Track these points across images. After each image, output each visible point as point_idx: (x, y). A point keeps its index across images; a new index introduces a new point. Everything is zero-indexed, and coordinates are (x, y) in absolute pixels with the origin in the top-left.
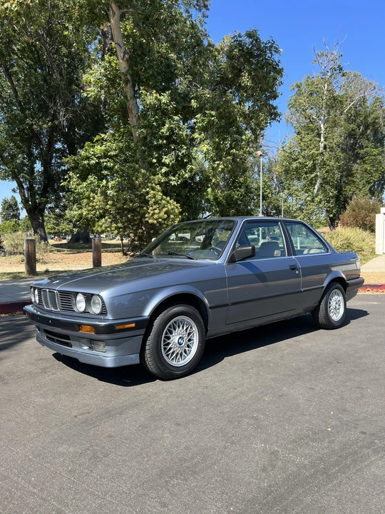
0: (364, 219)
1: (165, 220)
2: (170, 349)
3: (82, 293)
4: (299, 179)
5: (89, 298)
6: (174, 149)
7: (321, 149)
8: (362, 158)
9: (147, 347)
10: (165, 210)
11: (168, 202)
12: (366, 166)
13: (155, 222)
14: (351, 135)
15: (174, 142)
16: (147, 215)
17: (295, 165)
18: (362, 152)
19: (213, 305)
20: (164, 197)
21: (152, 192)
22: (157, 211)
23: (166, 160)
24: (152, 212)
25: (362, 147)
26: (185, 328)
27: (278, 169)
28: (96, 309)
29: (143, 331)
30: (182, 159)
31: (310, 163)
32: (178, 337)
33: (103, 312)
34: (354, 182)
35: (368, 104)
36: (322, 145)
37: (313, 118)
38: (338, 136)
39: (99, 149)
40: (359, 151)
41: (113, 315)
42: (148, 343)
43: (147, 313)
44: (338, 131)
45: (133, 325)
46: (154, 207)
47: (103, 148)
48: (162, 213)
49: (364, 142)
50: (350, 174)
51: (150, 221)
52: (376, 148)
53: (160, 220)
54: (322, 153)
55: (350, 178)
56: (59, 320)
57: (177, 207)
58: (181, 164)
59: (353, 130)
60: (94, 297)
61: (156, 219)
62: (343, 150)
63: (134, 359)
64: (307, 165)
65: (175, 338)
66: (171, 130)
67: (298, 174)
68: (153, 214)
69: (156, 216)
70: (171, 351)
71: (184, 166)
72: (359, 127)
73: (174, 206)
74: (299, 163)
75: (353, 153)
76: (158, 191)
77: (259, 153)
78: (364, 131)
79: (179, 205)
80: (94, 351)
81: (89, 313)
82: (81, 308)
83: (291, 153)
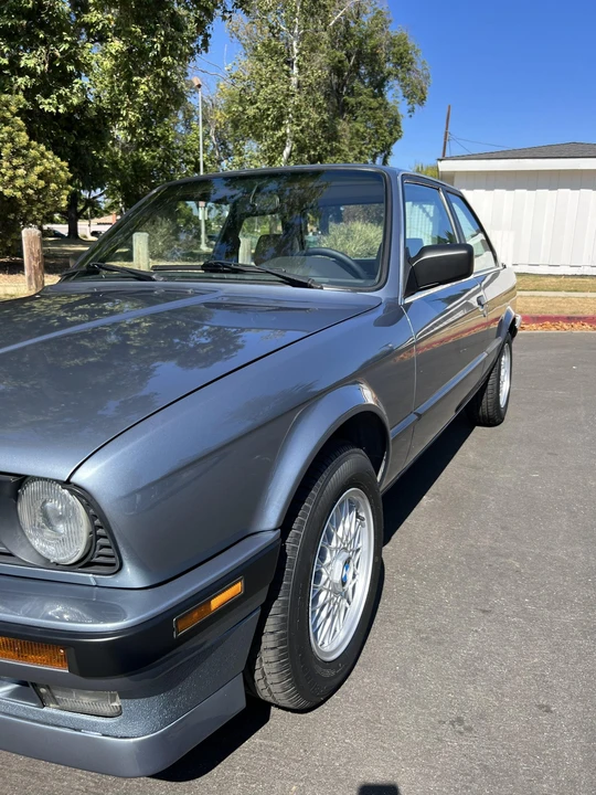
1: (38, 192)
4: (258, 137)
6: (44, 42)
7: (293, 87)
8: (351, 112)
10: (38, 169)
11: (43, 155)
12: (357, 126)
13: (19, 194)
14: (337, 69)
15: (42, 26)
17: (251, 111)
18: (351, 100)
20: (34, 143)
22: (21, 171)
23: (28, 61)
24: (10, 173)
27: (219, 117)
29: (260, 596)
30: (63, 67)
31: (273, 112)
34: (340, 151)
35: (364, 19)
36: (294, 80)
37: (280, 30)
38: (319, 67)
40: (348, 100)
41: (143, 565)
43: (272, 515)
44: (320, 58)
45: (237, 588)
46: (14, 162)
48: (33, 177)
49: (356, 84)
50: (333, 136)
51: (8, 193)
52: (375, 97)
53: (30, 191)
55: (334, 144)
57: (62, 169)
58: (58, 76)
59: (340, 62)
60: (32, 488)
61: (21, 189)
64: (270, 115)
68: (13, 178)
69: (19, 182)
70: (324, 614)
71: (67, 80)
72: (349, 56)
74: (257, 108)
75: (338, 102)
76: (21, 130)
77: (196, 81)
78: (356, 67)
79: (65, 164)
80: (51, 710)
81: (11, 555)
83: (244, 90)
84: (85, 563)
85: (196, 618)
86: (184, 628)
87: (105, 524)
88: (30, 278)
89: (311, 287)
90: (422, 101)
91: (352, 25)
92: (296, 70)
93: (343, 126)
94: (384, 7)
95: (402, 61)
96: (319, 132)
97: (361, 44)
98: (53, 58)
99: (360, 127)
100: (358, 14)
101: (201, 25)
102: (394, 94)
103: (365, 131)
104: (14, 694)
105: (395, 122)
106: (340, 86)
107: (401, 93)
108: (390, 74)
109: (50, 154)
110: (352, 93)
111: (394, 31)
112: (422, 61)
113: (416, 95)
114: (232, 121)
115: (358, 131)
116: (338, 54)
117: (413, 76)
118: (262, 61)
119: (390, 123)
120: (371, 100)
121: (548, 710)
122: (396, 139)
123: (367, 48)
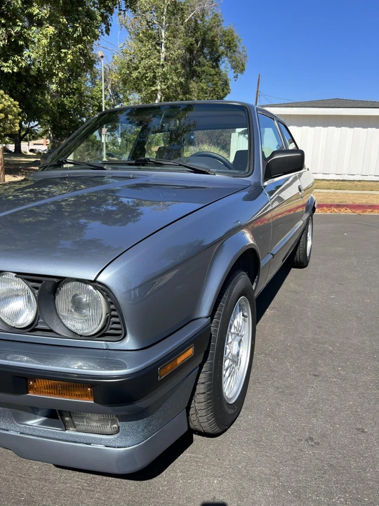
0: (218, 138)
3: (19, 274)
4: (140, 91)
6: (4, 25)
7: (162, 61)
8: (198, 77)
11: (2, 96)
12: (202, 85)
14: (190, 49)
17: (135, 74)
18: (198, 69)
27: (115, 77)
29: (201, 358)
30: (16, 41)
31: (150, 75)
33: (111, 332)
35: (207, 19)
36: (163, 56)
37: (154, 23)
38: (178, 48)
43: (205, 310)
44: (179, 42)
45: (190, 352)
49: (201, 59)
50: (187, 91)
52: (213, 67)
54: (163, 65)
58: (13, 47)
59: (191, 44)
60: (68, 286)
64: (148, 77)
71: (19, 51)
72: (197, 41)
74: (139, 72)
75: (190, 70)
77: (100, 54)
78: (202, 48)
79: (17, 103)
80: (71, 432)
81: (51, 331)
82: (17, 314)
83: (131, 60)
84: (101, 334)
85: (169, 369)
86: (163, 373)
87: (118, 308)
89: (208, 174)
90: (242, 71)
91: (199, 22)
92: (163, 49)
93: (193, 85)
94: (219, 12)
95: (230, 46)
96: (179, 89)
97: (205, 33)
98: (10, 36)
99: (204, 86)
100: (203, 15)
101: (105, 19)
102: (225, 66)
103: (207, 89)
104: (43, 423)
105: (226, 83)
106: (191, 60)
107: (229, 66)
108: (223, 53)
109: (7, 97)
110: (199, 64)
111: (225, 26)
112: (242, 46)
113: (239, 67)
114: (123, 80)
115: (202, 88)
116: (191, 39)
117: (237, 54)
118: (142, 42)
119: (223, 84)
120: (211, 69)
121: (363, 431)
122: (226, 94)
123: (209, 37)
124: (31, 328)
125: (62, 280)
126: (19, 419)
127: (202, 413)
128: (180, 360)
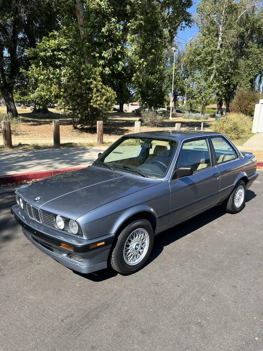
0: (246, 107)
2: (129, 253)
3: (61, 216)
4: (200, 69)
5: (67, 221)
6: (112, 47)
7: (218, 47)
8: (247, 56)
9: (113, 256)
10: (105, 97)
11: (107, 90)
13: (98, 106)
14: (241, 36)
15: (112, 41)
16: (92, 101)
17: (198, 58)
18: (247, 50)
19: (160, 215)
20: (104, 86)
21: (94, 82)
22: (99, 98)
23: (105, 54)
24: (95, 99)
25: (247, 47)
26: (140, 236)
27: (185, 59)
28: (74, 230)
29: (110, 246)
31: (209, 58)
32: (135, 244)
33: (80, 233)
34: (239, 74)
35: (256, 13)
36: (219, 44)
37: (214, 22)
38: (232, 37)
39: (53, 43)
40: (245, 49)
41: (87, 236)
42: (113, 253)
43: (114, 231)
44: (233, 32)
45: (103, 243)
46: (97, 94)
47: (57, 42)
48: (103, 100)
49: (250, 43)
50: (235, 66)
51: (94, 106)
52: (258, 48)
53: (101, 105)
54: (219, 50)
55: (236, 70)
56: (43, 234)
57: (114, 94)
58: (115, 59)
59: (242, 33)
61: (99, 105)
62: (234, 49)
63: (103, 265)
64: (207, 59)
65: (133, 245)
66: (110, 31)
67: (199, 65)
68: (96, 101)
69: (98, 103)
70: (130, 255)
71: (118, 61)
72: (247, 30)
73: (111, 93)
74: (201, 57)
75: (241, 51)
76: (99, 81)
77: (174, 49)
78: (251, 34)
79: (115, 92)
80: (72, 259)
81: (67, 231)
82: (60, 226)
83: (196, 49)
84: (78, 234)
85: (94, 246)
86: (91, 247)
87: (81, 230)
88: (98, 138)
91: (250, 16)
92: (220, 39)
93: (242, 62)
97: (253, 24)
98: (114, 52)
99: (250, 62)
100: (253, 11)
103: (252, 65)
104: (67, 256)
106: (242, 44)
109: (110, 89)
114: (190, 62)
115: (248, 65)
116: (242, 29)
118: (205, 36)
123: (257, 25)
124: (63, 230)
125: (70, 219)
126: (61, 254)
127: (114, 264)
128: (98, 245)
